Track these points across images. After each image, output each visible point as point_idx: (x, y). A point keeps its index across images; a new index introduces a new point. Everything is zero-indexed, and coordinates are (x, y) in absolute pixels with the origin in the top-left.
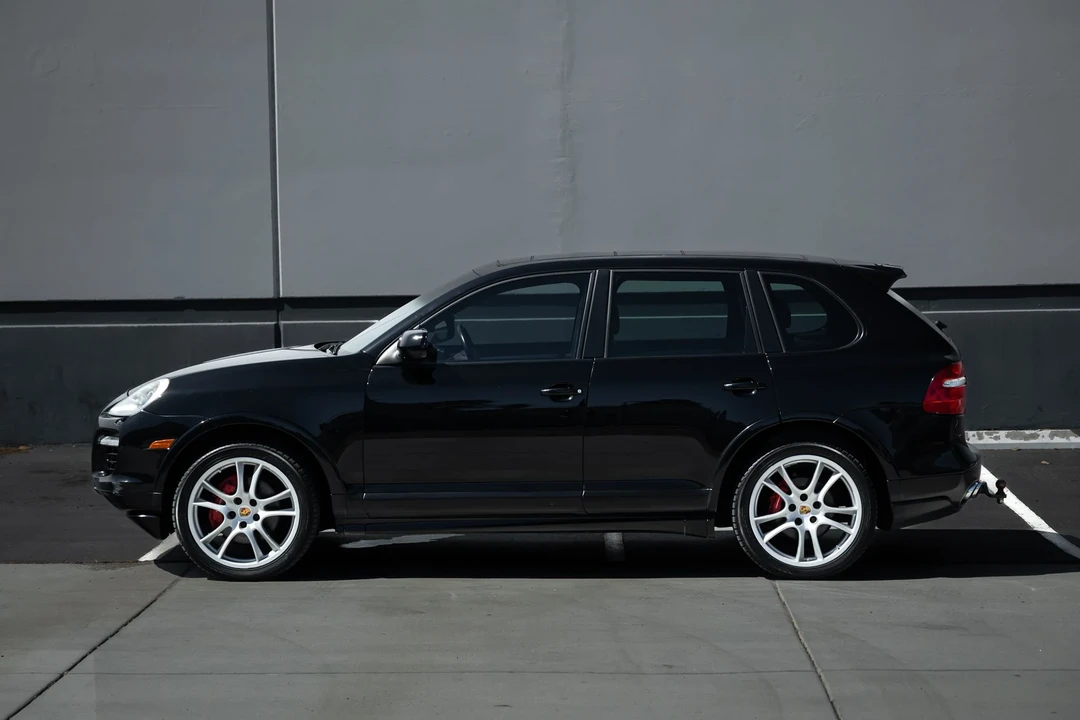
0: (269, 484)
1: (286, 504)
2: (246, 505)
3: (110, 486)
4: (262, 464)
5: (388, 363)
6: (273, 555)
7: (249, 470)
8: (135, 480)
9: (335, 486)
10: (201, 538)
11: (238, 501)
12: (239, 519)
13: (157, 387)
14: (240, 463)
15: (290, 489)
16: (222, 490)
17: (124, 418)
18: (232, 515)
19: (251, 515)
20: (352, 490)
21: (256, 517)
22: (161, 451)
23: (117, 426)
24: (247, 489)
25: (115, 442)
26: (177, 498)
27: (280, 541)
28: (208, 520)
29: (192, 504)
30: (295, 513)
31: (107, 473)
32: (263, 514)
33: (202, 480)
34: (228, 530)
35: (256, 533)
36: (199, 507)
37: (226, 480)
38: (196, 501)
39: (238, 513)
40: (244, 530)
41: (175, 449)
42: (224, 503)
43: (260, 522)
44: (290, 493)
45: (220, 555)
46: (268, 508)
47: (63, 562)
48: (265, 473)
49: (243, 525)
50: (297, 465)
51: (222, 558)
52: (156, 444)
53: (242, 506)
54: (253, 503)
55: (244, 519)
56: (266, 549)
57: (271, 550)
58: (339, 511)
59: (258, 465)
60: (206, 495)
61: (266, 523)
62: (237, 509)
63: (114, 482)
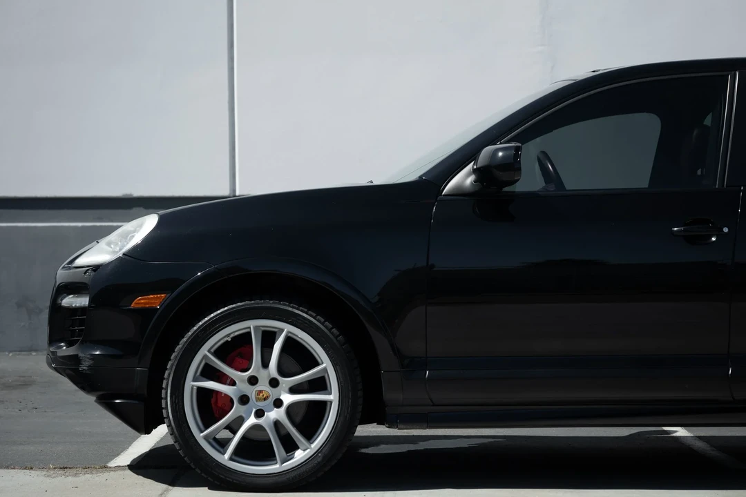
0: (297, 357)
1: (319, 384)
2: (263, 385)
3: (75, 359)
4: (287, 329)
5: (459, 194)
6: (300, 455)
7: (268, 338)
8: (111, 351)
9: (387, 360)
10: (202, 432)
11: (253, 381)
12: (254, 405)
13: (141, 226)
14: (256, 328)
15: (325, 363)
16: (230, 365)
17: (96, 268)
18: (244, 400)
19: (271, 400)
20: (411, 366)
21: (278, 403)
22: (147, 313)
23: (86, 279)
24: (265, 364)
25: (82, 301)
26: (169, 375)
27: (310, 435)
28: (211, 407)
29: (191, 384)
30: (333, 397)
31: (70, 344)
32: (288, 399)
33: (203, 350)
34: (240, 420)
35: (277, 424)
36: (200, 389)
37: (236, 352)
38: (195, 380)
39: (253, 396)
40: (261, 421)
41: (167, 307)
42: (233, 383)
43: (283, 409)
44: (325, 370)
45: (227, 456)
46: (293, 390)
47: (7, 467)
48: (290, 343)
49: (260, 414)
50: (334, 330)
51: (231, 459)
52: (140, 302)
53: (258, 387)
54: (274, 383)
55: (261, 405)
56: (290, 446)
57: (297, 448)
58: (391, 395)
59: (282, 330)
60: (209, 372)
61: (291, 410)
62: (251, 391)
63: (81, 355)
